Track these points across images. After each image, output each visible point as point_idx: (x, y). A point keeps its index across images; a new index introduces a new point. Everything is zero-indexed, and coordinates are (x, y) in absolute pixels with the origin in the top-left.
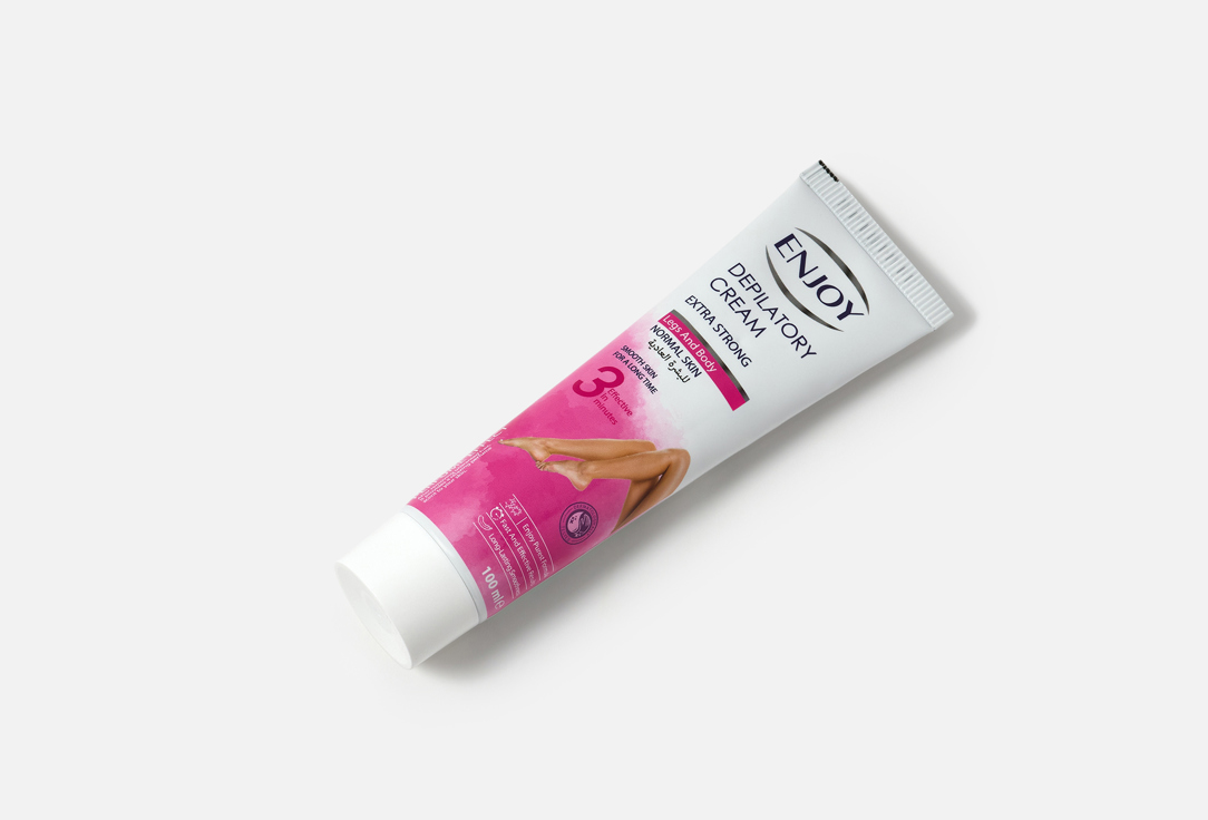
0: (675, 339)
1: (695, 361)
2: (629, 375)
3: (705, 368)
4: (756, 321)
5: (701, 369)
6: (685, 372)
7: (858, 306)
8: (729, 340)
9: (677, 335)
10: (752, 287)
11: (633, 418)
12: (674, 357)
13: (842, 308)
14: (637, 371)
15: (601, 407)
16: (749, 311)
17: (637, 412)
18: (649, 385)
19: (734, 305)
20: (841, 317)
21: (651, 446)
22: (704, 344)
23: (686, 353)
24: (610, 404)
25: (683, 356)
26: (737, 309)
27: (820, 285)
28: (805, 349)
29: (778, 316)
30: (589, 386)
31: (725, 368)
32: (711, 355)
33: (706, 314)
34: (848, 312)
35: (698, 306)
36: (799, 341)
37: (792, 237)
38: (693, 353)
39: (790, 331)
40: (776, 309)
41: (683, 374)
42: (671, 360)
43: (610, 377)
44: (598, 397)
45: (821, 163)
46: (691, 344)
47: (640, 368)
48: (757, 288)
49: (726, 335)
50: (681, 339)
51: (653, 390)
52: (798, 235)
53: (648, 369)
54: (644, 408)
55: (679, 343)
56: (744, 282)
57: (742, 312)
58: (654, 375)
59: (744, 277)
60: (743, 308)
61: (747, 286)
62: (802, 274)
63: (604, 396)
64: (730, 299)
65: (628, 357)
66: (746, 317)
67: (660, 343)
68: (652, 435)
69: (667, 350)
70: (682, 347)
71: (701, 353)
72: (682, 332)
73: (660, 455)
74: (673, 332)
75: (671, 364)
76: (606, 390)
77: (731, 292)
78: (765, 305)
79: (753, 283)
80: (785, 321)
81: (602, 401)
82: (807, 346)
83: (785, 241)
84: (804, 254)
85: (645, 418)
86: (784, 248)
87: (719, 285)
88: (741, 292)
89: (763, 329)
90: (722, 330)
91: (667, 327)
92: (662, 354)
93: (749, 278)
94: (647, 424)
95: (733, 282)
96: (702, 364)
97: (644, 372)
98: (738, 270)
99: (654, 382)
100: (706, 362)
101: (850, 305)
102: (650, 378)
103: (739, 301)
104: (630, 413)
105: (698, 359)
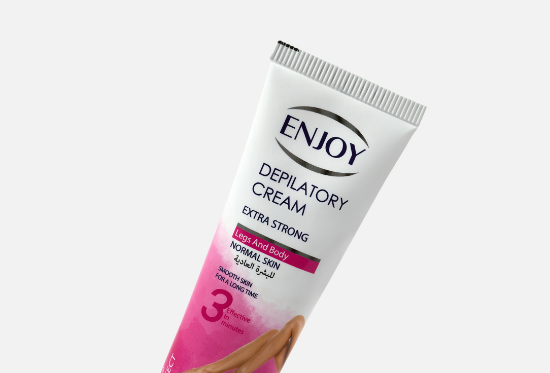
0: (251, 249)
1: (272, 259)
2: (234, 292)
3: (281, 259)
4: (296, 203)
5: (278, 262)
6: (269, 270)
7: (359, 145)
8: (286, 229)
9: (250, 245)
10: (281, 177)
11: (253, 322)
12: (256, 263)
13: (349, 153)
14: (237, 287)
15: (228, 326)
16: (288, 198)
17: (253, 317)
18: (251, 294)
19: (277, 200)
20: (351, 162)
21: (274, 332)
22: (271, 242)
23: (263, 256)
24: (232, 321)
25: (261, 259)
26: (280, 201)
27: (326, 142)
28: (339, 203)
29: (309, 189)
30: (212, 312)
31: (294, 251)
32: (280, 248)
33: (261, 218)
34: (354, 155)
35: (253, 214)
36: (332, 200)
37: (289, 117)
38: (267, 253)
39: (323, 196)
40: (305, 184)
41: (268, 273)
42: (256, 267)
43: (221, 299)
44: (222, 319)
45: (280, 42)
46: (263, 247)
47: (238, 283)
48: (284, 176)
49: (282, 226)
50: (254, 247)
51: (254, 295)
52: (293, 113)
53: (244, 282)
54: (256, 311)
55: (255, 251)
56: (275, 177)
57: (284, 202)
58: (250, 284)
59: (273, 173)
60: (284, 198)
61: (277, 178)
62: (309, 142)
63: (226, 317)
64: (272, 197)
65: (227, 277)
66: (289, 204)
67: (242, 257)
68: (270, 326)
69: (250, 261)
70: (258, 253)
71: (272, 249)
72: (252, 241)
73: (283, 331)
74: (246, 243)
75: (257, 270)
76: (225, 310)
77: (270, 191)
78: (296, 186)
79: (280, 174)
80: (316, 190)
81: (226, 321)
82: (340, 199)
83: (286, 124)
84: (303, 125)
85: (260, 318)
86: (288, 130)
87: (259, 189)
88: (276, 186)
89: (304, 207)
90: (278, 224)
91: (241, 240)
92: (247, 265)
93: (276, 172)
94: (263, 320)
95: (267, 181)
96: (277, 257)
97: (243, 285)
98: (266, 170)
99: (253, 290)
100: (279, 254)
101: (353, 146)
102: (248, 288)
103: (278, 195)
104: (248, 320)
105: (272, 255)
